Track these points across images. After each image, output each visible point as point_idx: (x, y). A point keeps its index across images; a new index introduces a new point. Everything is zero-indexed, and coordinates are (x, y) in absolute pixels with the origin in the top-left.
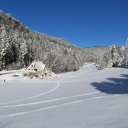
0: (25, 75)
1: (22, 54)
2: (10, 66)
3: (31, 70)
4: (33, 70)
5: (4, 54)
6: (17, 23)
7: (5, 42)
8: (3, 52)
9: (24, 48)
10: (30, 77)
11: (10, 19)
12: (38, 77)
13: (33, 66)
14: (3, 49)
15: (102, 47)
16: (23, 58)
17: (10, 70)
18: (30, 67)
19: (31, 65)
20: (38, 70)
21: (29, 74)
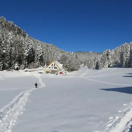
0: (47, 72)
1: (38, 55)
2: (31, 65)
3: (51, 68)
4: (53, 68)
5: (27, 54)
6: (19, 30)
7: (28, 44)
8: (26, 53)
9: (39, 50)
10: (56, 74)
11: (13, 26)
12: (63, 74)
13: (53, 65)
14: (27, 51)
15: (84, 52)
16: (39, 58)
17: (31, 68)
18: (50, 66)
19: (51, 64)
20: (58, 68)
21: (51, 72)
